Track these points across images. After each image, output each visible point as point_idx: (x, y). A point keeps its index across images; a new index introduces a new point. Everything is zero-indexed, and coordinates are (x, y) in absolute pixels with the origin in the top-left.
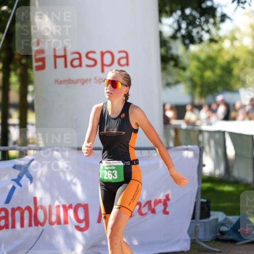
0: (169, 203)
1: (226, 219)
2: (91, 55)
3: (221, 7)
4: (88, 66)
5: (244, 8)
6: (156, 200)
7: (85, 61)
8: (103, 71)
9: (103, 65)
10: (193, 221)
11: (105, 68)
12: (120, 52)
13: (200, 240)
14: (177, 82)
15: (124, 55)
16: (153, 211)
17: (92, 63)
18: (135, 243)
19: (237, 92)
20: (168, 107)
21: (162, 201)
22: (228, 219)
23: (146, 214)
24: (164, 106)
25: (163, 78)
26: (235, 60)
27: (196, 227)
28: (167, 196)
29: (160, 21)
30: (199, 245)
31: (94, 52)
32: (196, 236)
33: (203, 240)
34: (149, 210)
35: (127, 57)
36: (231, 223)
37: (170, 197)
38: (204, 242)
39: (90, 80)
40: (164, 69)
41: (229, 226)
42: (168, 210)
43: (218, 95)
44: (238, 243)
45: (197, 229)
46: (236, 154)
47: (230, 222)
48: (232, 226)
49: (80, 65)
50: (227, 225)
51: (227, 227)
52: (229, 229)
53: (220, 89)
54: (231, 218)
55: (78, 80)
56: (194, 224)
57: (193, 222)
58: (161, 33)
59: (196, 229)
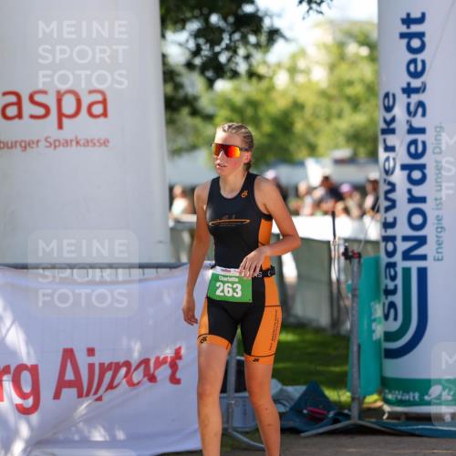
0: (180, 363)
1: (281, 390)
2: (38, 98)
3: (271, 17)
4: (32, 117)
5: (321, 13)
6: (158, 358)
7: (28, 108)
8: (60, 126)
9: (61, 115)
10: (225, 395)
11: (65, 121)
12: (91, 92)
13: (235, 429)
14: (193, 148)
15: (99, 97)
16: (152, 379)
17: (41, 111)
18: (121, 435)
19: (301, 164)
20: (178, 190)
21: (169, 360)
22: (286, 391)
23: (139, 383)
24: (171, 189)
25: (169, 140)
26: (298, 106)
27: (229, 406)
28: (178, 352)
29: (163, 36)
30: (234, 438)
31: (45, 92)
32: (228, 422)
33: (240, 430)
34: (144, 376)
35: (104, 102)
36: (292, 399)
37: (183, 352)
38: (242, 433)
39: (38, 142)
40: (170, 122)
41: (287, 404)
42: (178, 375)
43: (267, 170)
44: (303, 435)
45: (230, 410)
46: (300, 276)
47: (289, 398)
48: (292, 403)
49: (20, 116)
50: (285, 402)
51: (284, 405)
52: (288, 409)
53: (271, 158)
54: (290, 389)
55: (16, 142)
56: (226, 401)
57: (224, 398)
58: (164, 56)
59: (228, 409)
